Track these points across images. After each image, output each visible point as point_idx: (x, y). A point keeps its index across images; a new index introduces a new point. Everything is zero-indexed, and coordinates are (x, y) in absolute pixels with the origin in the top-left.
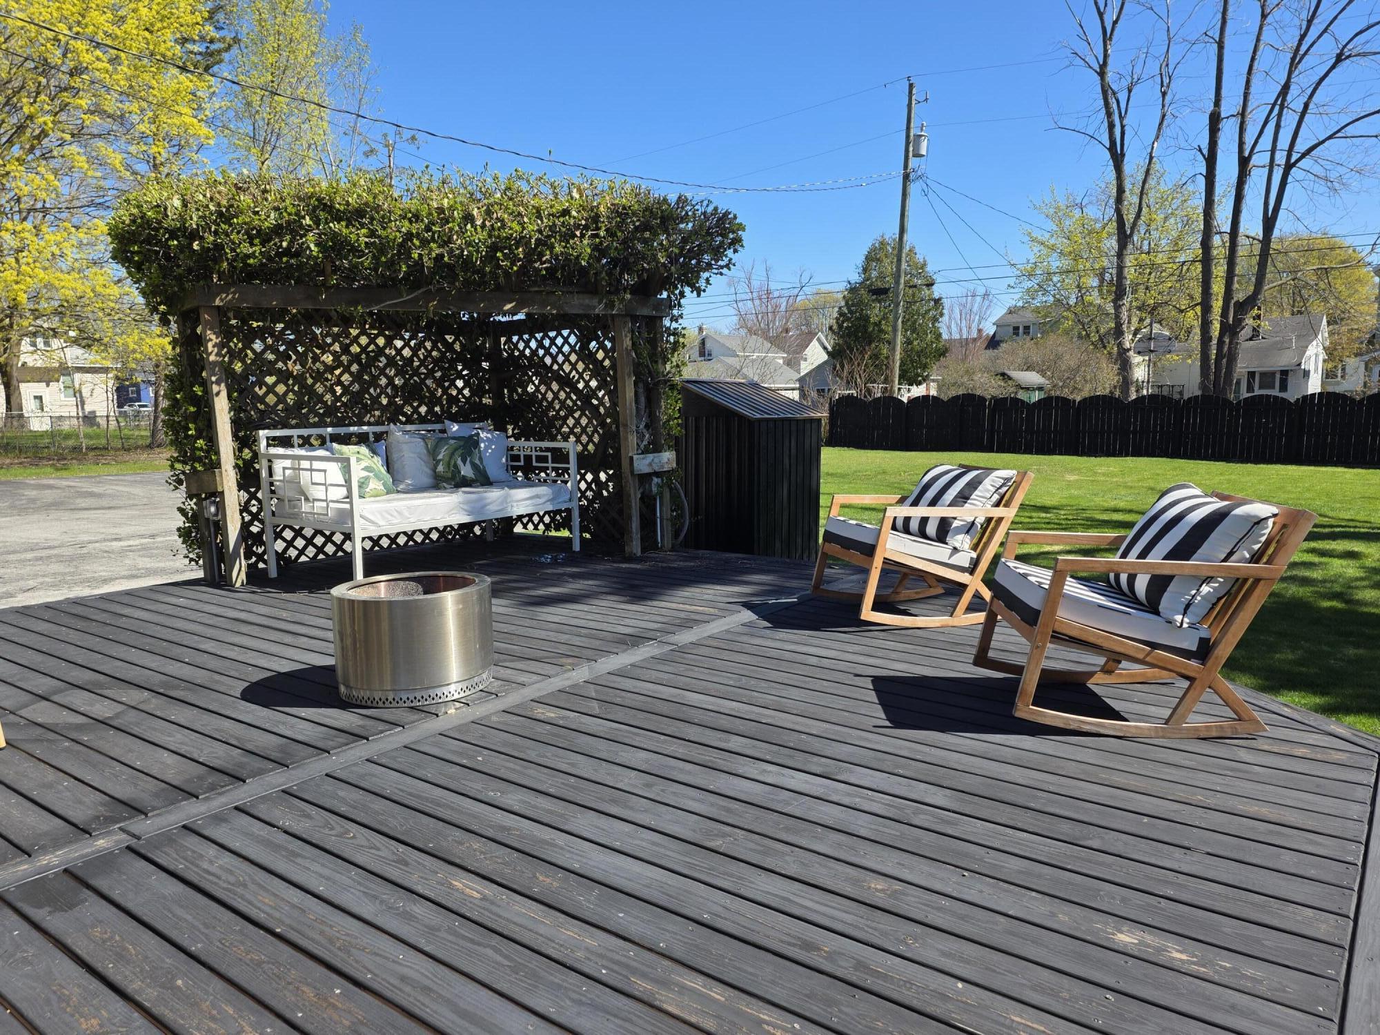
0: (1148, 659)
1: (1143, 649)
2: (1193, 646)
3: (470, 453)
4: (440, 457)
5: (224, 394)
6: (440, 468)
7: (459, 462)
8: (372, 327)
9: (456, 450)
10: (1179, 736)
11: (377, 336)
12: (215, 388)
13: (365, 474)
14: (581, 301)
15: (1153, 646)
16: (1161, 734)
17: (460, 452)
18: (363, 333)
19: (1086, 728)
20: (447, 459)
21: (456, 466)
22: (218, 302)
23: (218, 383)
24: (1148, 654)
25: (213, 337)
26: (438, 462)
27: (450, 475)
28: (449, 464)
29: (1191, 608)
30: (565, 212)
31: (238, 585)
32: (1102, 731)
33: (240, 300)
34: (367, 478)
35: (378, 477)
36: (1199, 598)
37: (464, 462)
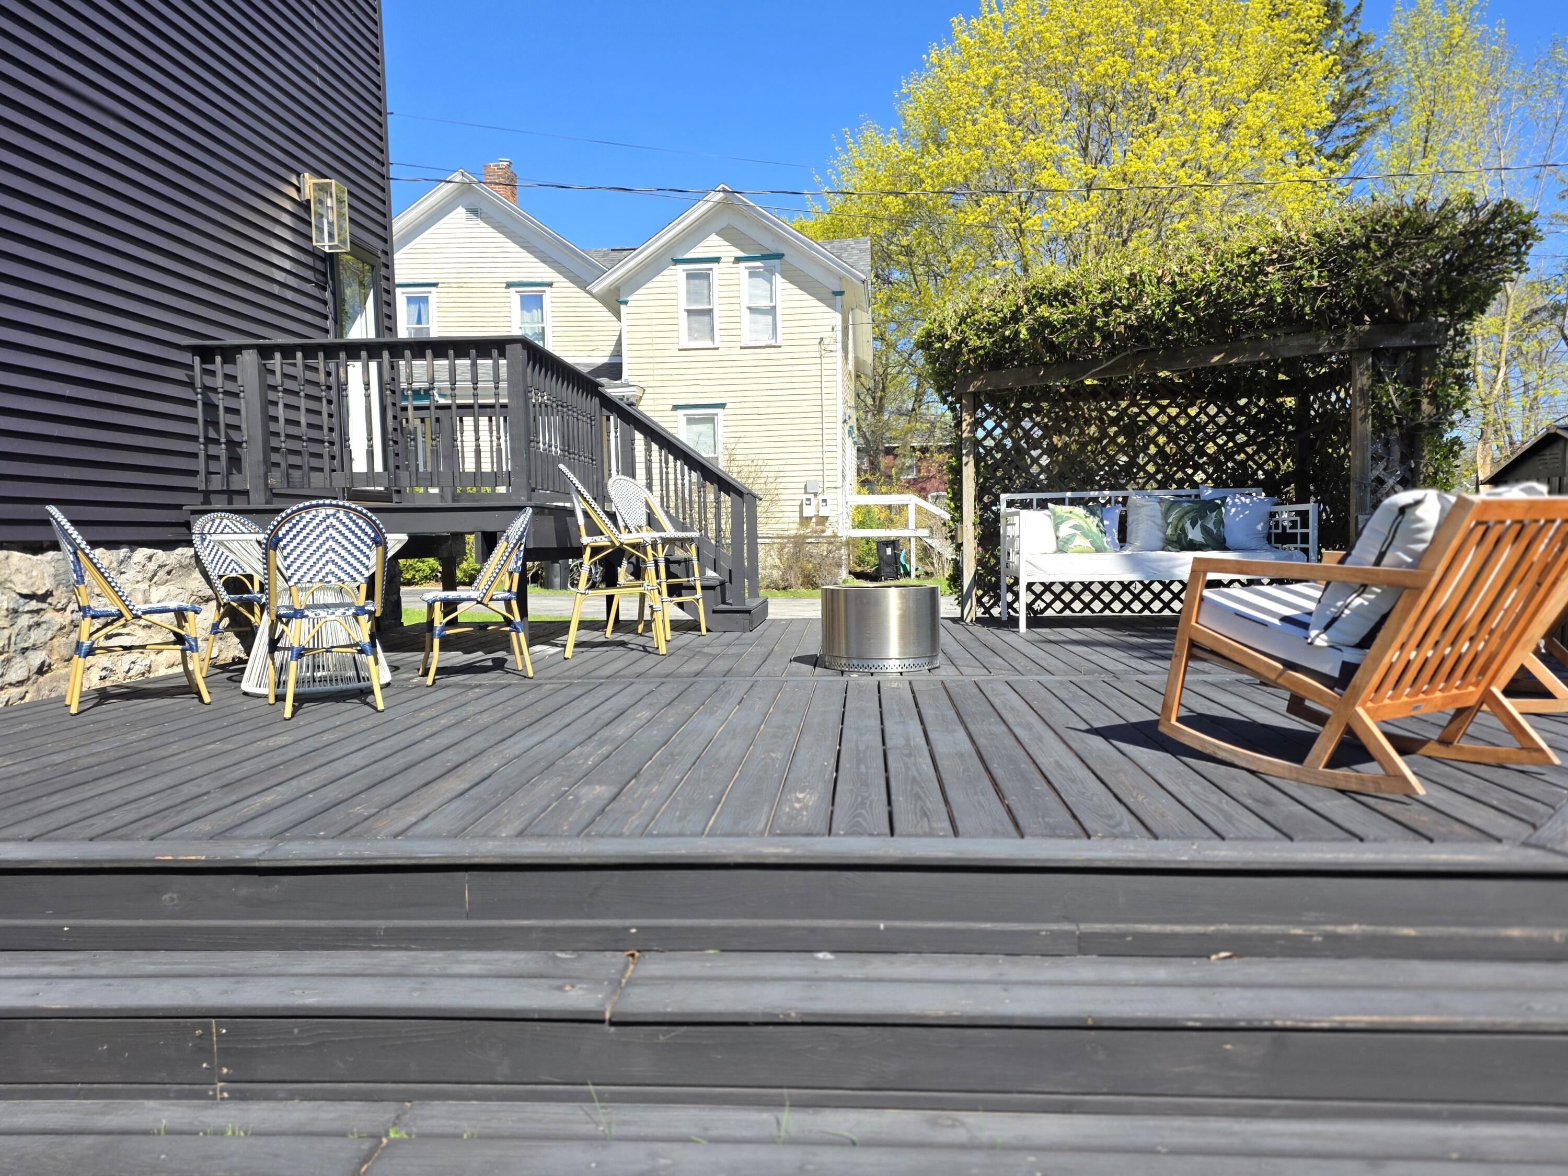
0: (1280, 681)
1: (1275, 667)
2: (1334, 671)
3: (1203, 517)
4: (1170, 520)
5: (972, 463)
6: (1169, 531)
7: (1188, 525)
8: (1143, 398)
9: (1187, 513)
10: (1314, 782)
11: (1148, 406)
12: (965, 459)
13: (1073, 531)
14: (1302, 342)
15: (1290, 665)
16: (1295, 776)
17: (1192, 514)
18: (1133, 403)
19: (1221, 755)
20: (1175, 522)
21: (1183, 530)
22: (971, 389)
23: (967, 455)
24: (1281, 674)
25: (968, 418)
26: (1168, 524)
27: (1175, 538)
28: (1176, 527)
29: (1336, 625)
30: (1253, 250)
31: (968, 620)
32: (1237, 762)
33: (987, 385)
34: (1074, 535)
35: (1085, 535)
36: (1347, 612)
37: (1193, 525)
